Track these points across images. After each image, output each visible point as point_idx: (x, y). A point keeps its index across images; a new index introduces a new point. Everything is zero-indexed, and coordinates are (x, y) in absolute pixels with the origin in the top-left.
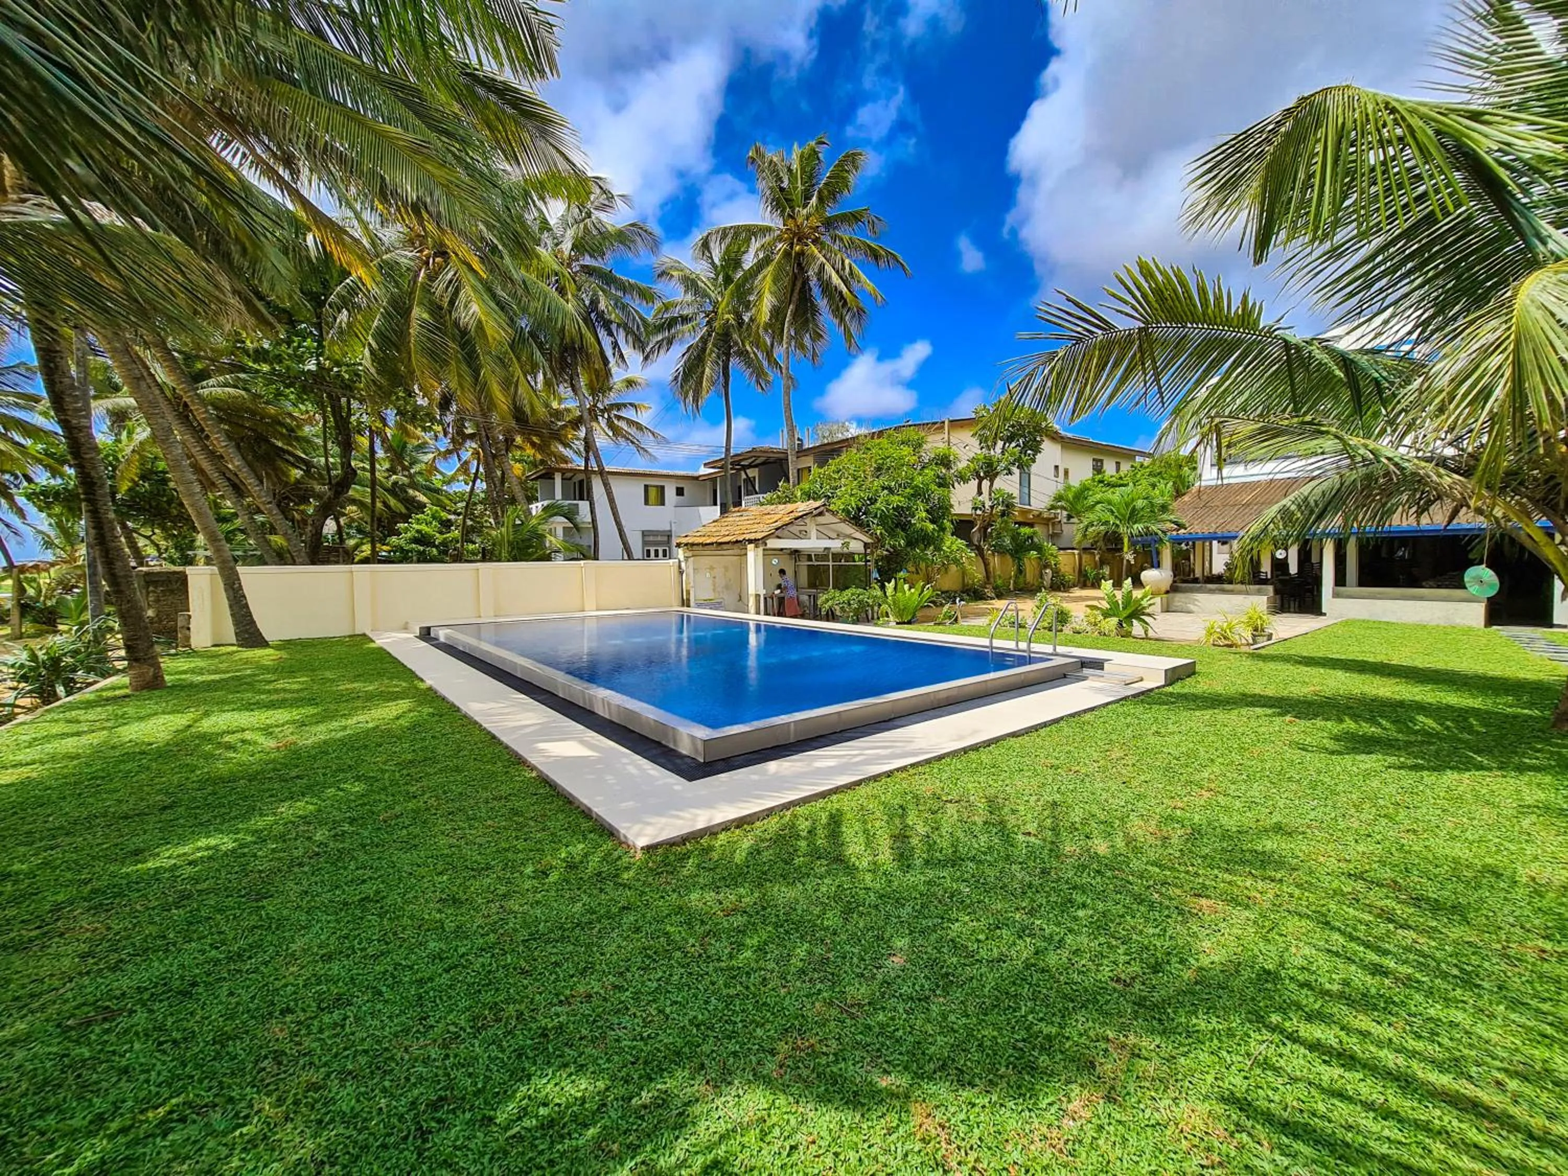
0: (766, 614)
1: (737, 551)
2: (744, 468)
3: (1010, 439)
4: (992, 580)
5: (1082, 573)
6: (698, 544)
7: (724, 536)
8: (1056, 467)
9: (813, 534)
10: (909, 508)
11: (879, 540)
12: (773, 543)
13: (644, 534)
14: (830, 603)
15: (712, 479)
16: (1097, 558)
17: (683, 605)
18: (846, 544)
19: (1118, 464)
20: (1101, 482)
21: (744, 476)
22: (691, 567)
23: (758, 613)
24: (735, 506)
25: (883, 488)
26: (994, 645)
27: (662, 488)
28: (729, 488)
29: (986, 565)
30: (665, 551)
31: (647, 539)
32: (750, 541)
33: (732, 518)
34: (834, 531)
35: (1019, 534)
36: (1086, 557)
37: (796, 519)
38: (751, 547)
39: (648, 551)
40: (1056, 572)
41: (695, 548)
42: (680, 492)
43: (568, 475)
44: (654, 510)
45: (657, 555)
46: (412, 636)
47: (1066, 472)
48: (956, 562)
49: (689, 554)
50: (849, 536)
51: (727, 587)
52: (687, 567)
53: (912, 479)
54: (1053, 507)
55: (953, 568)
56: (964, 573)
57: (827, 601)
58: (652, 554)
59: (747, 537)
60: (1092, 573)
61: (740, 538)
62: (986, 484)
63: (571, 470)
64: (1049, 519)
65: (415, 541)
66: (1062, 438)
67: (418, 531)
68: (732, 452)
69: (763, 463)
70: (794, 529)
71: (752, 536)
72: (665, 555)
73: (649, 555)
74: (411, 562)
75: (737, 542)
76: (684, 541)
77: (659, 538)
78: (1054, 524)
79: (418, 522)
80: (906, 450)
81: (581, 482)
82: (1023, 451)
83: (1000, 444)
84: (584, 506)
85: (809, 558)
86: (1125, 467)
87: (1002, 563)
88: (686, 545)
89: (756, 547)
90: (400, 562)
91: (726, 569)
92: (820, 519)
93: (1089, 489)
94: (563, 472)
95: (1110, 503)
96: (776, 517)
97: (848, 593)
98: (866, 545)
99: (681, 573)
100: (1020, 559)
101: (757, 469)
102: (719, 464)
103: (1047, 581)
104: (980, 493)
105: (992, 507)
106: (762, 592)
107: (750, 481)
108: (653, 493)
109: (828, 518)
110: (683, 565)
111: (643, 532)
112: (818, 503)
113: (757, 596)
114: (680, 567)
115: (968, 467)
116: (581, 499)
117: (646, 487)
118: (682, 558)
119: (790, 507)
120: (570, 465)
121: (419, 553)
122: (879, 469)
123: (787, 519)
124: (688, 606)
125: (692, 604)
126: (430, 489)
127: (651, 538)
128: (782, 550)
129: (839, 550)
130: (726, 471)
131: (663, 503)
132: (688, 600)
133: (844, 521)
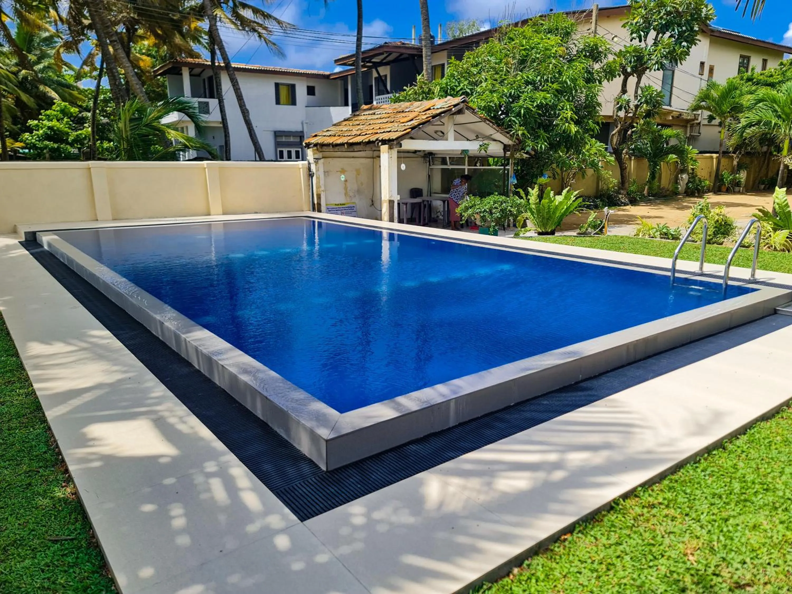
0: (401, 221)
1: (369, 153)
2: (376, 65)
3: (662, 29)
4: (627, 185)
5: (718, 178)
6: (328, 145)
7: (356, 135)
8: (702, 64)
9: (451, 135)
10: (554, 107)
11: (520, 142)
12: (408, 145)
13: (277, 134)
14: (470, 211)
15: (343, 78)
16: (735, 163)
17: (314, 210)
18: (484, 147)
19: (765, 61)
20: (749, 80)
21: (375, 75)
22: (321, 170)
23: (391, 220)
24: (366, 104)
25: (527, 83)
26: (677, 268)
27: (292, 88)
28: (360, 85)
29: (623, 169)
30: (297, 152)
31: (279, 140)
32: (384, 142)
33: (364, 116)
34: (473, 131)
35: (661, 136)
36: (724, 161)
37: (434, 117)
38: (384, 148)
39: (281, 152)
40: (693, 176)
41: (325, 148)
42: (311, 91)
43: (197, 71)
44: (286, 109)
45: (290, 156)
46: (16, 241)
47: (711, 70)
48: (594, 165)
49: (319, 155)
50: (489, 138)
51: (359, 191)
52: (317, 170)
53: (560, 73)
54: (697, 108)
55: (590, 172)
56: (599, 178)
57: (467, 209)
58: (285, 155)
59: (381, 137)
60: (728, 177)
61: (373, 138)
62: (632, 80)
63: (199, 65)
64: (688, 121)
65: (47, 137)
66: (712, 31)
67: (49, 128)
68: (364, 48)
69: (396, 60)
70: (429, 129)
71: (386, 136)
72: (298, 157)
73: (282, 157)
74: (44, 159)
75: (369, 142)
76: (314, 141)
77: (292, 139)
78: (692, 126)
79: (49, 118)
80: (554, 39)
81: (210, 79)
82: (678, 42)
83: (652, 34)
84: (213, 103)
85: (444, 161)
86: (773, 65)
87: (638, 167)
88: (316, 145)
89: (390, 148)
90: (35, 160)
91: (358, 172)
92: (459, 118)
93: (736, 89)
94: (192, 67)
95: (774, 101)
96: (411, 115)
97: (489, 201)
98: (506, 148)
99: (311, 175)
100: (656, 164)
101: (388, 67)
102: (350, 61)
103: (681, 187)
104: (624, 91)
105: (637, 107)
106: (396, 198)
107: (381, 80)
108: (284, 92)
109: (468, 117)
110: (313, 167)
111: (275, 132)
112: (457, 100)
113: (391, 202)
114: (309, 169)
115: (614, 61)
116: (212, 97)
117: (277, 85)
118: (312, 161)
119: (427, 104)
120: (197, 61)
121: (52, 150)
122: (523, 62)
123: (423, 117)
124: (320, 211)
125: (323, 208)
126: (60, 84)
127: (284, 139)
128: (415, 152)
129: (477, 153)
130: (357, 69)
131: (293, 102)
132: (319, 204)
133: (485, 120)
